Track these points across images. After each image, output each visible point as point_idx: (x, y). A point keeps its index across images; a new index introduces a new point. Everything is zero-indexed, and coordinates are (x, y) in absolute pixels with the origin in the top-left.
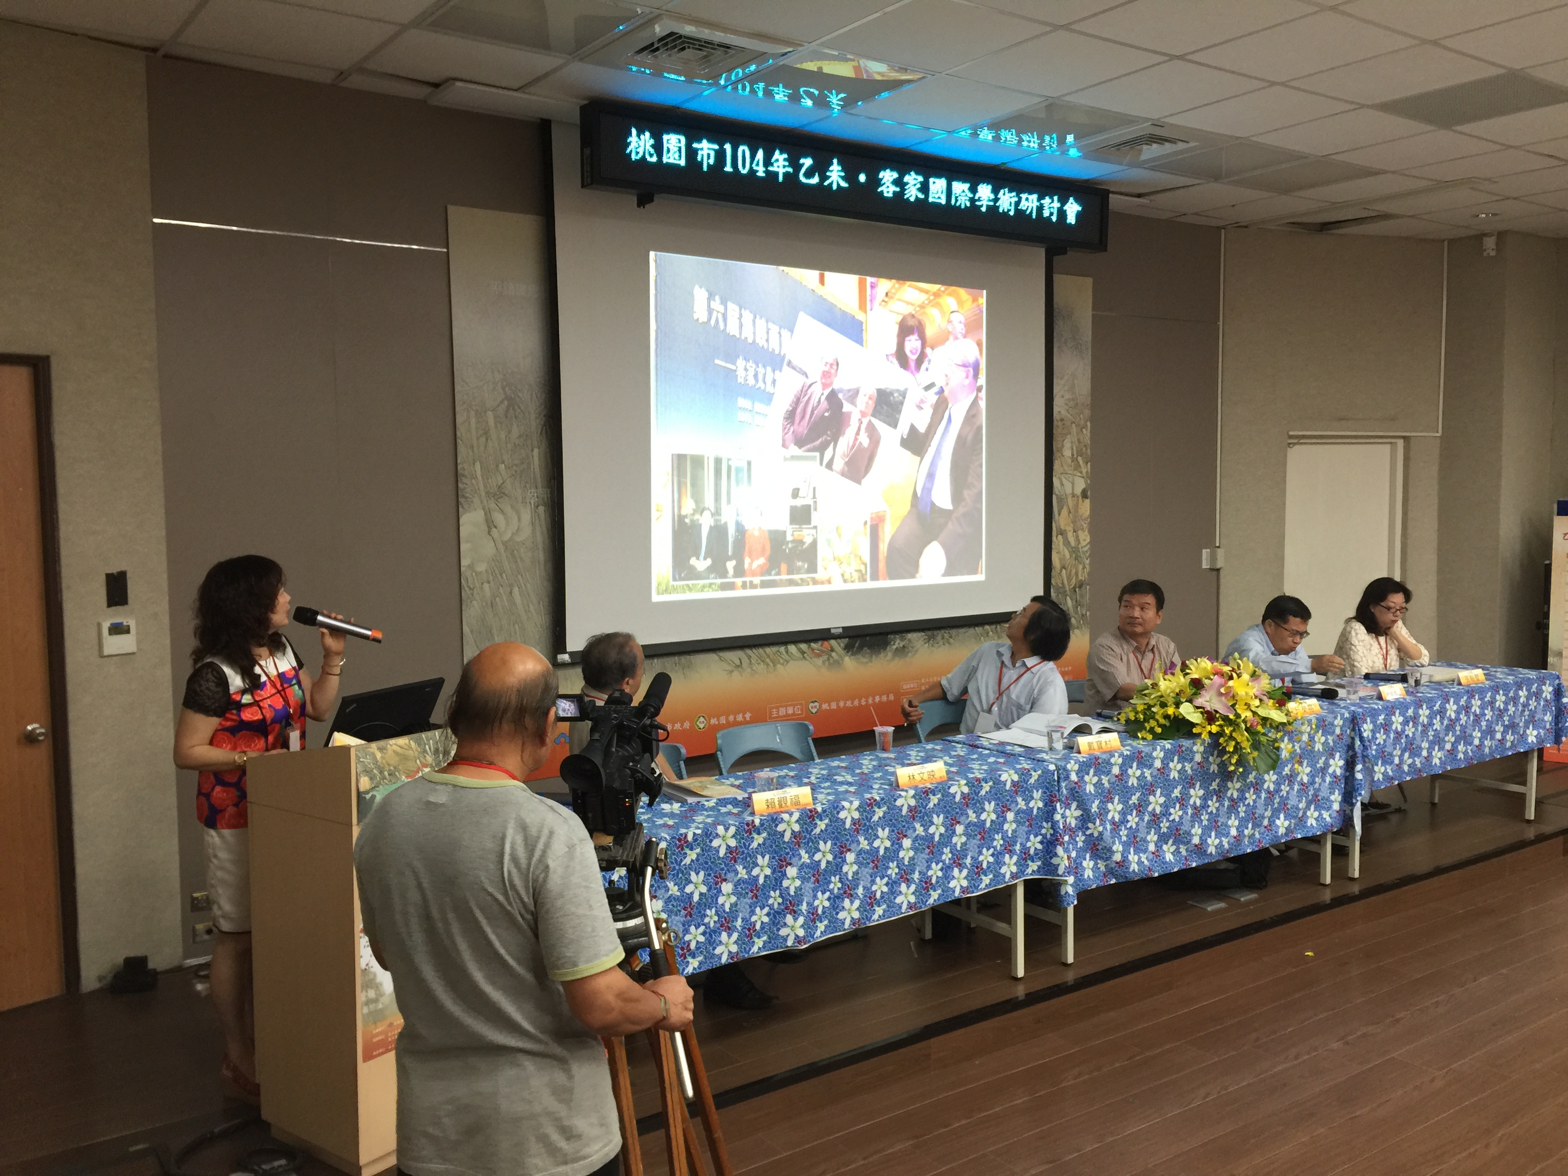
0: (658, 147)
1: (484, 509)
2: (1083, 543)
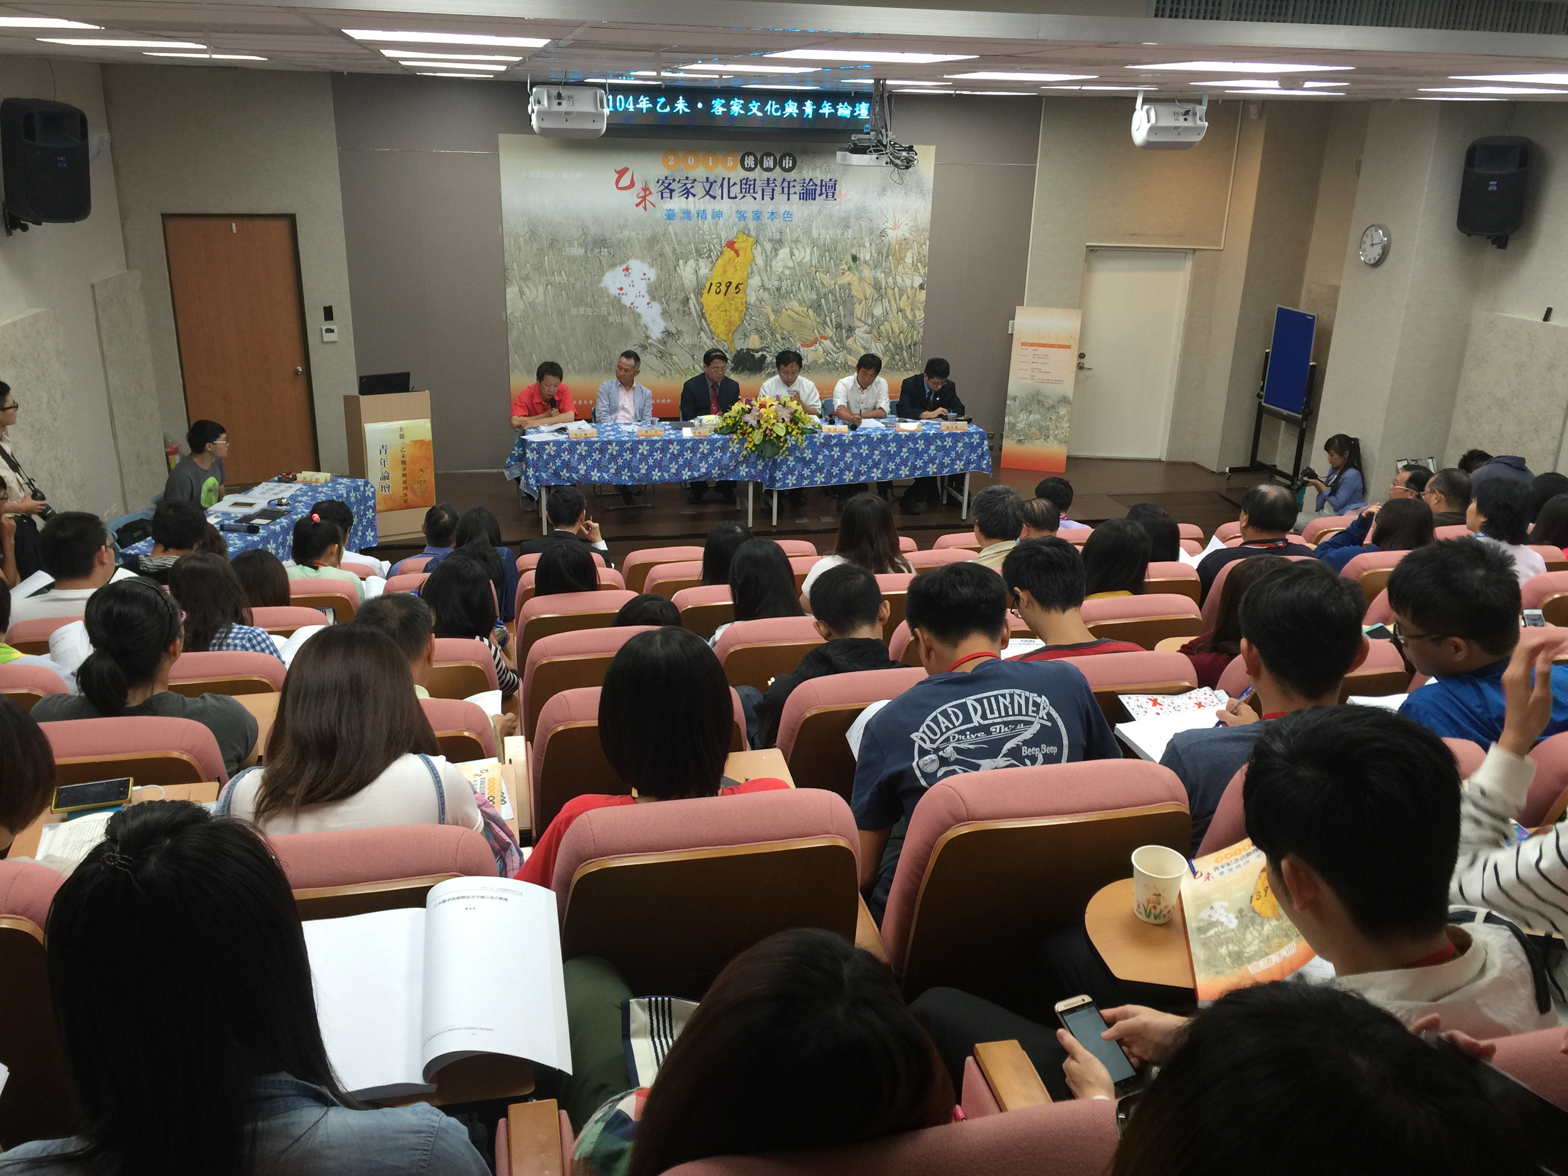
1: (518, 285)
2: (918, 318)
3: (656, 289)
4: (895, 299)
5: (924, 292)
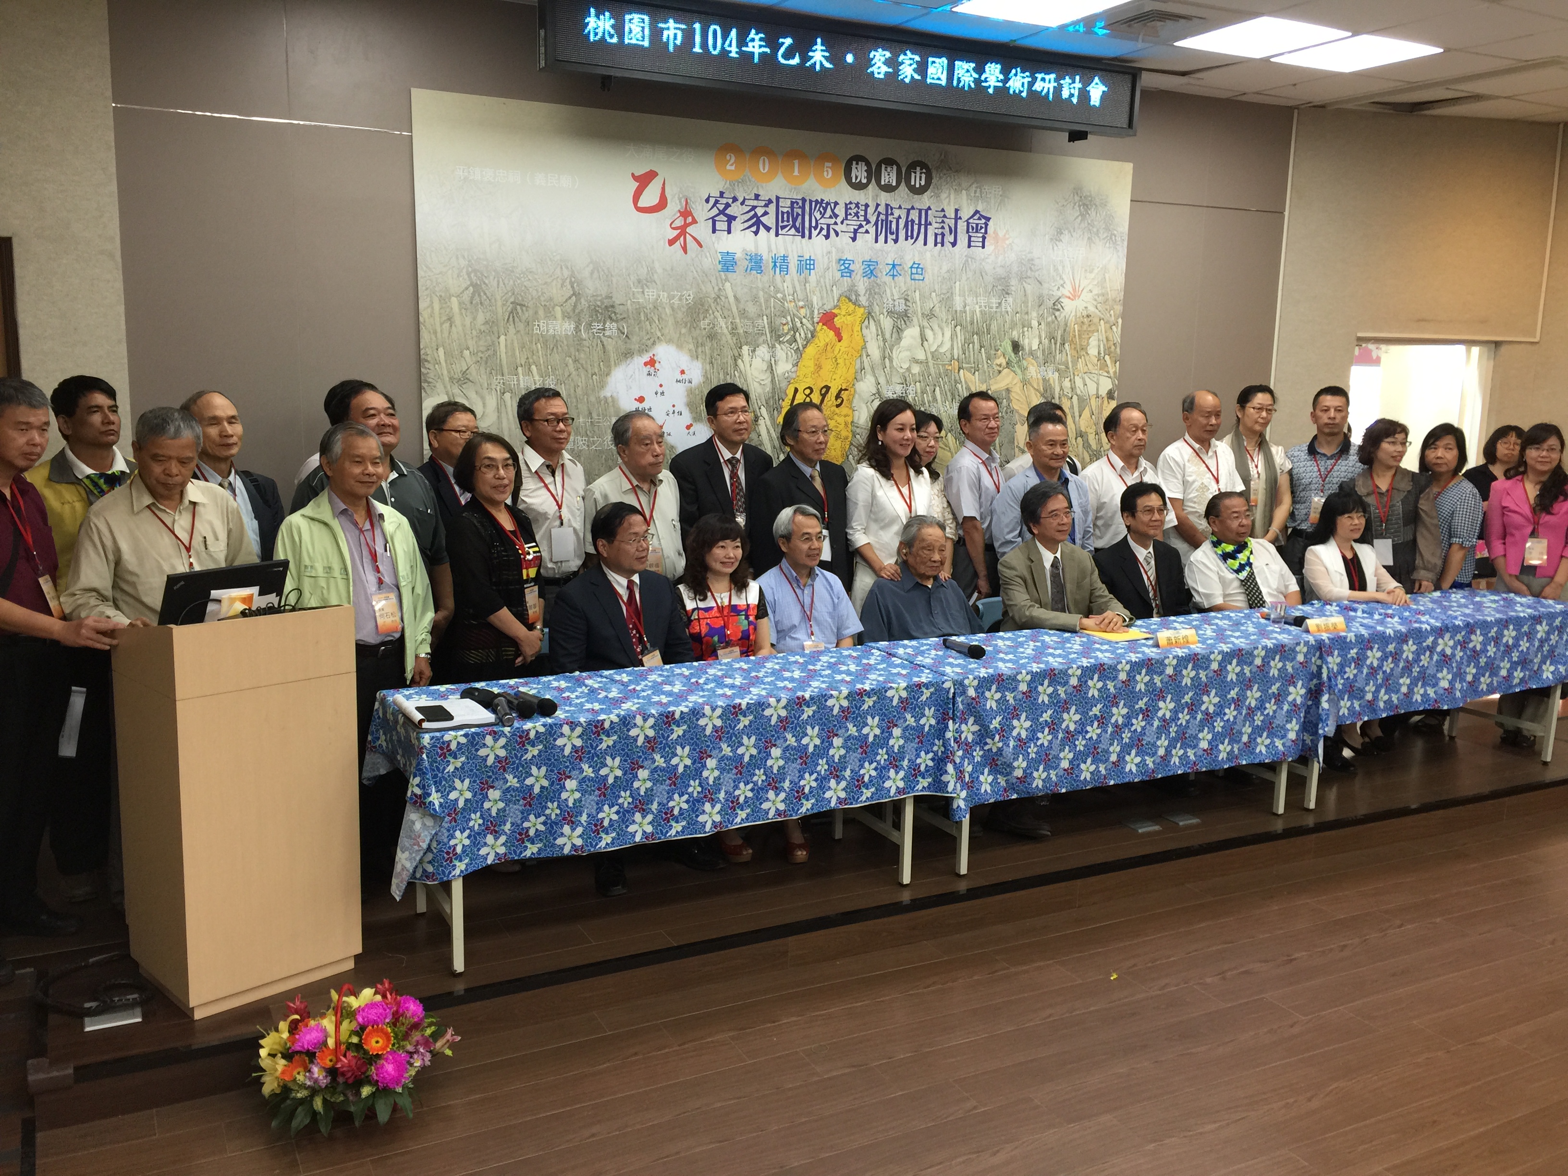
0: (619, 29)
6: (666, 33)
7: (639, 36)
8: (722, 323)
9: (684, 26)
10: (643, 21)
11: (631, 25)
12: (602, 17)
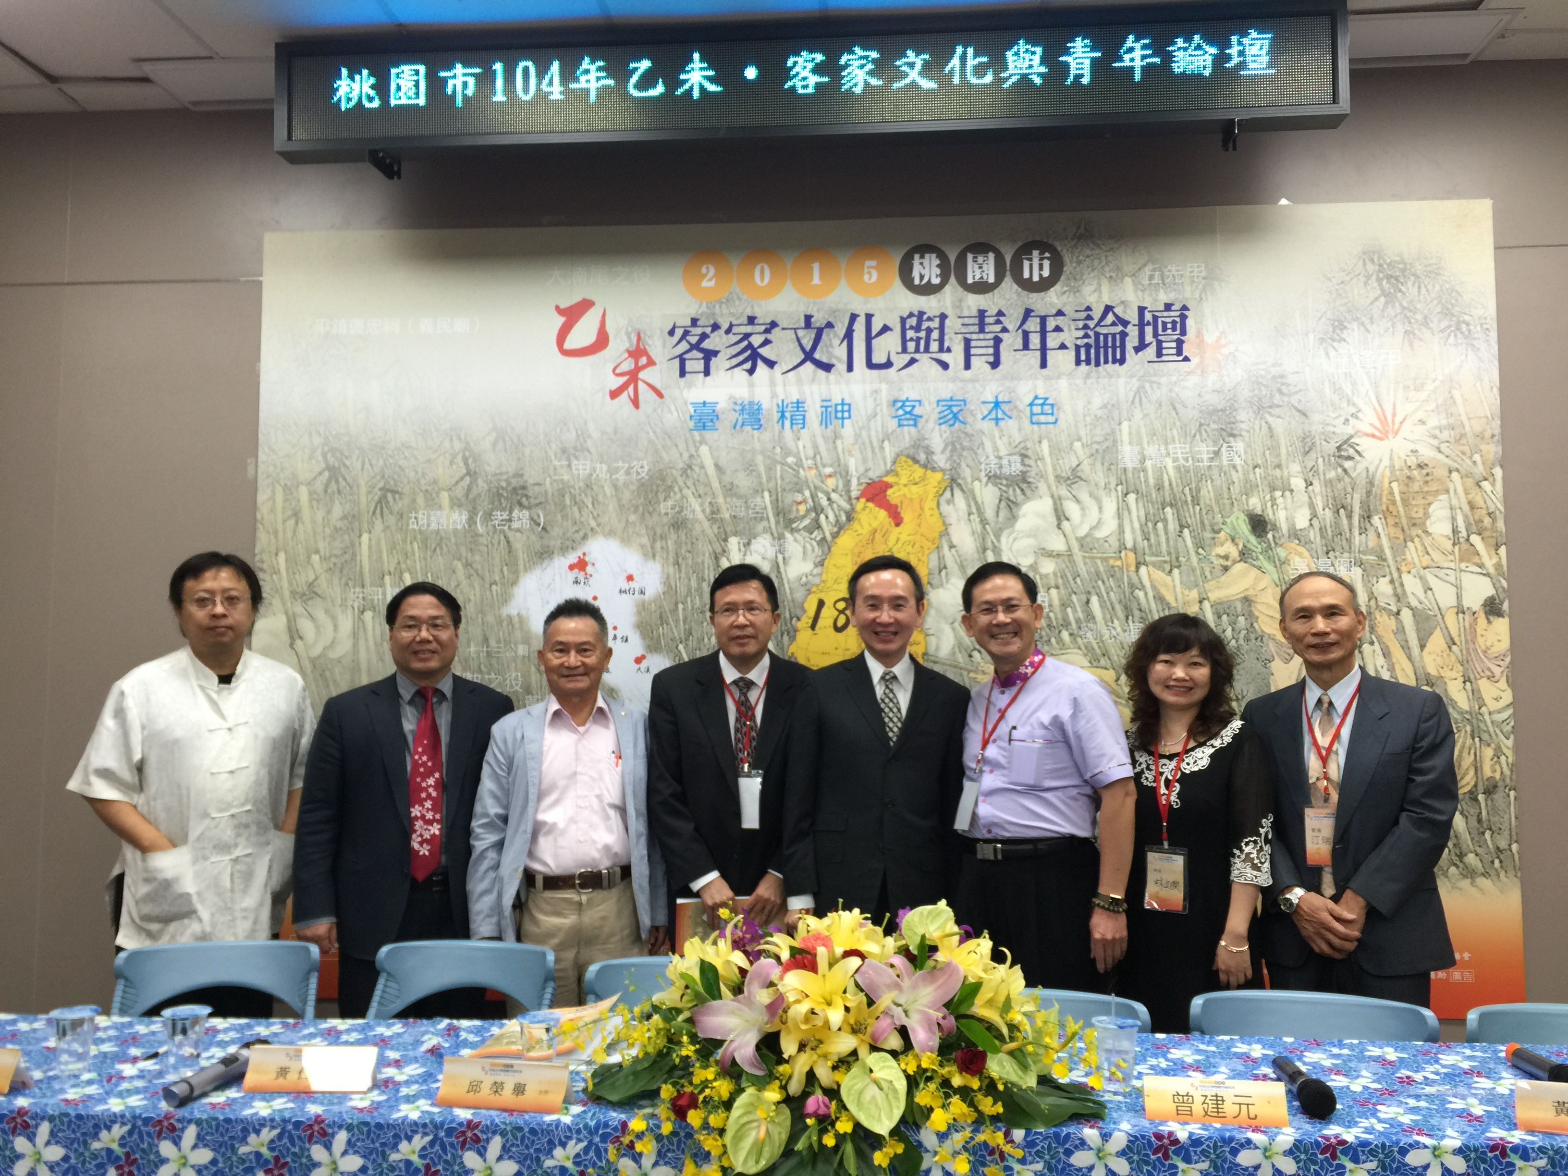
0: (382, 88)
1: (286, 613)
2: (1493, 705)
3: (663, 620)
4: (1406, 647)
5: (1502, 625)
6: (450, 83)
7: (412, 93)
8: (695, 504)
9: (478, 70)
10: (417, 73)
11: (399, 81)
12: (357, 77)
